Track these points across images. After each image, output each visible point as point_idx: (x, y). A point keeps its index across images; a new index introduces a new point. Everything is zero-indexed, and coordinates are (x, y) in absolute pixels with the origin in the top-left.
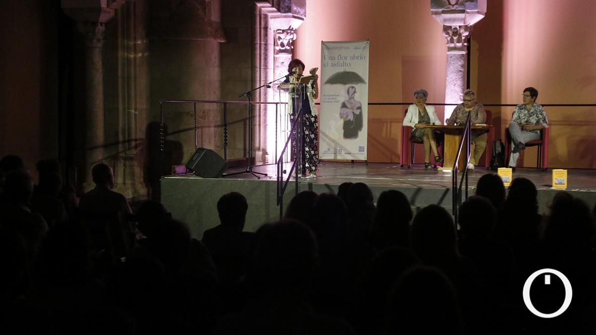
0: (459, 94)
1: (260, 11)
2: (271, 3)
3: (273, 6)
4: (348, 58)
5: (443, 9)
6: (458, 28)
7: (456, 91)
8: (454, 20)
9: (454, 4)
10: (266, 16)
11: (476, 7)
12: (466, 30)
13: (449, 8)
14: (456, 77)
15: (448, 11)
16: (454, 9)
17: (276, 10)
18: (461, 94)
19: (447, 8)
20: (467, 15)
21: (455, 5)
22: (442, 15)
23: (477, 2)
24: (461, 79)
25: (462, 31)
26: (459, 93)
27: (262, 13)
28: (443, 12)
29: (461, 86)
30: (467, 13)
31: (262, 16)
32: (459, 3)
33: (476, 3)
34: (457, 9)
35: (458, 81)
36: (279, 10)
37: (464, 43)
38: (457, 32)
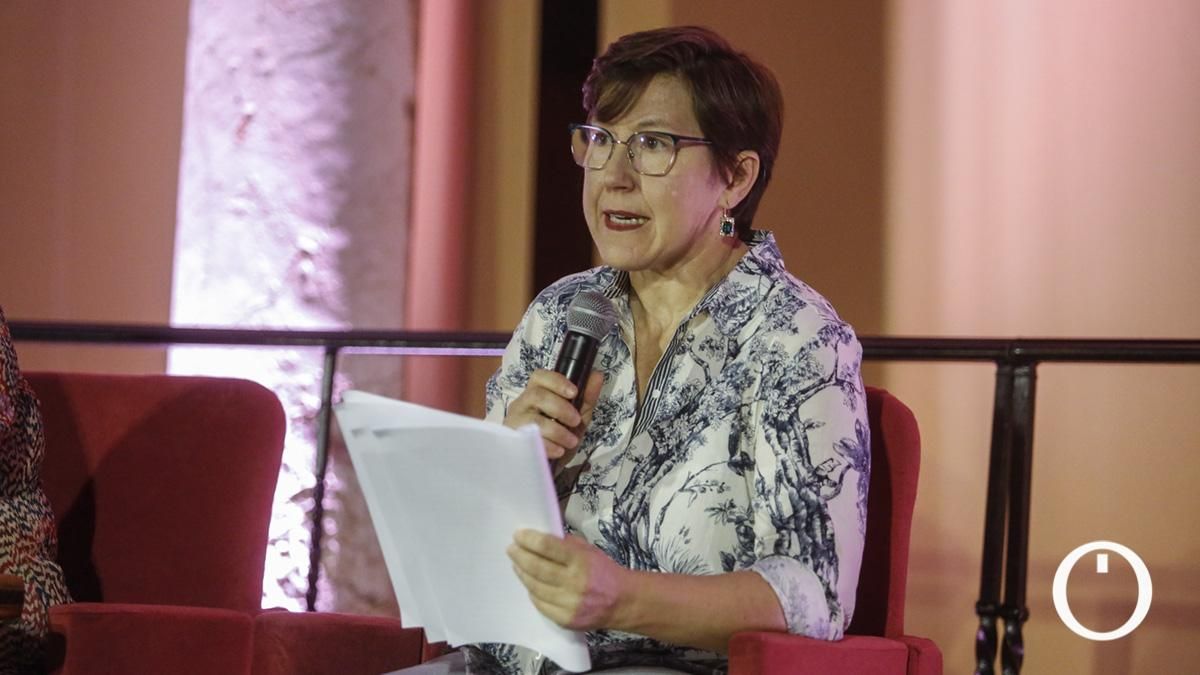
0: (289, 238)
7: (252, 192)
14: (260, 41)
18: (315, 238)
24: (313, 65)
26: (294, 222)
29: (313, 147)
35: (283, 85)
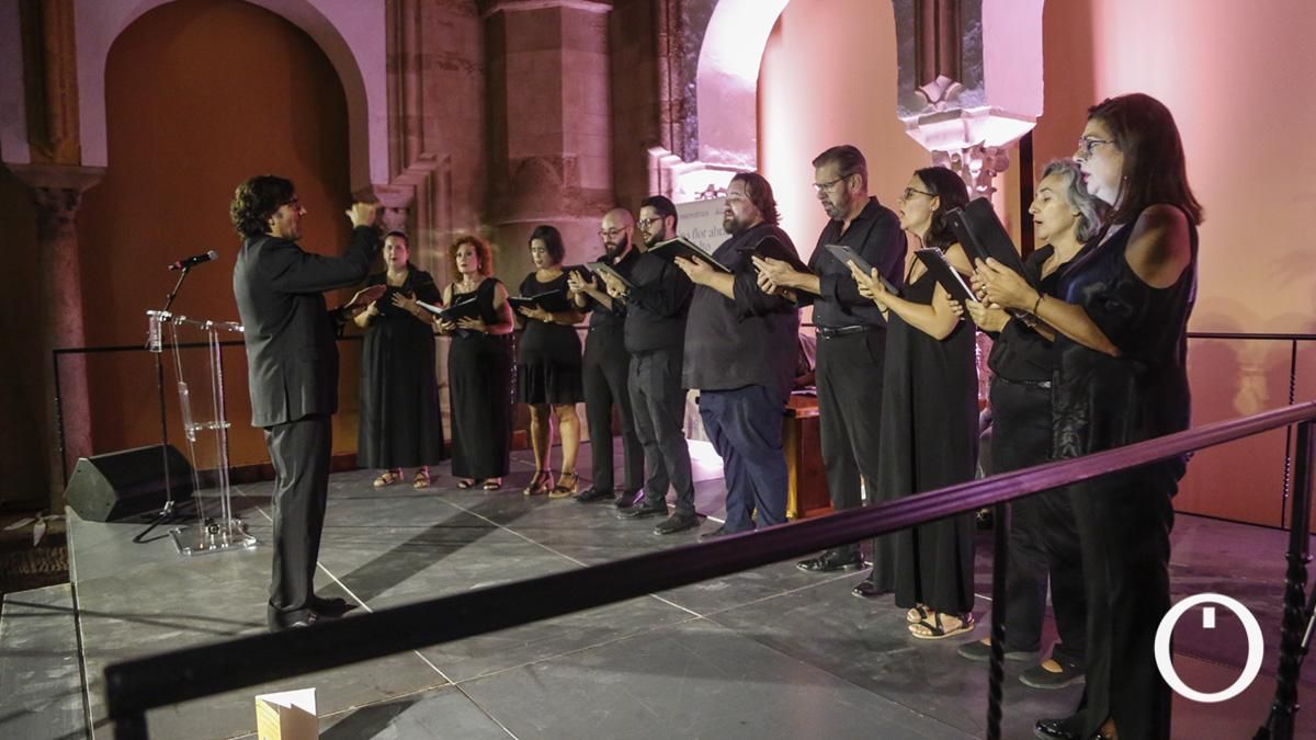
1: (659, 164)
2: (669, 147)
3: (673, 153)
4: (707, 234)
5: (920, 115)
6: (960, 153)
8: (945, 136)
9: (936, 99)
10: (669, 172)
11: (982, 100)
12: (974, 157)
13: (930, 110)
15: (929, 117)
16: (939, 111)
17: (678, 158)
19: (927, 112)
20: (970, 121)
21: (939, 101)
22: (921, 127)
23: (983, 88)
25: (968, 159)
27: (662, 167)
28: (922, 121)
30: (969, 116)
31: (662, 172)
32: (947, 96)
33: (981, 90)
34: (946, 111)
36: (683, 159)
37: (978, 185)
38: (959, 161)
